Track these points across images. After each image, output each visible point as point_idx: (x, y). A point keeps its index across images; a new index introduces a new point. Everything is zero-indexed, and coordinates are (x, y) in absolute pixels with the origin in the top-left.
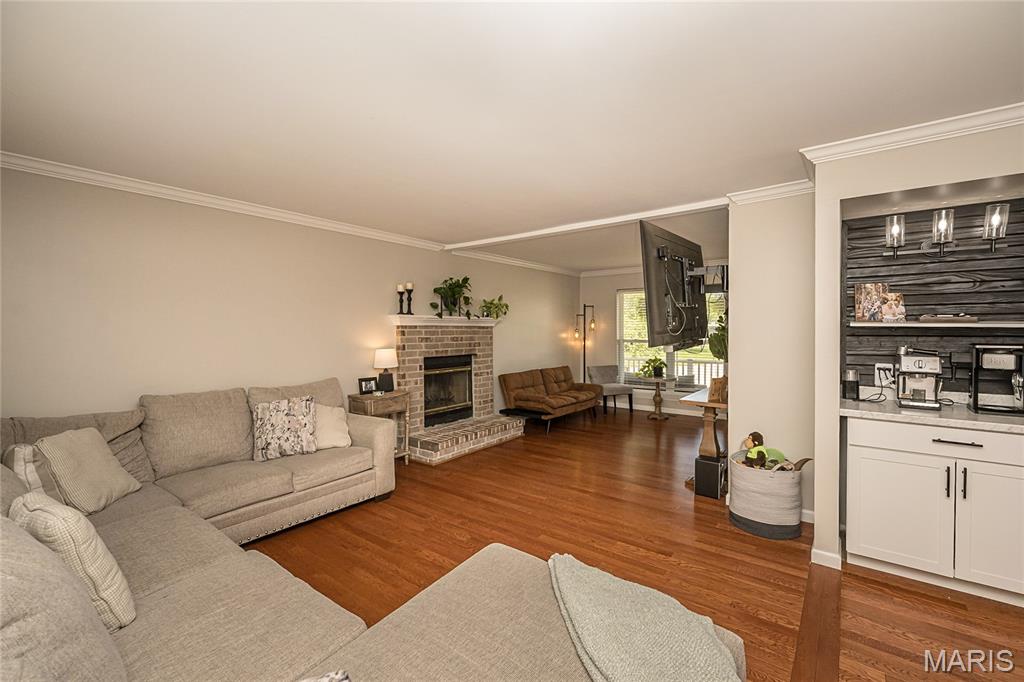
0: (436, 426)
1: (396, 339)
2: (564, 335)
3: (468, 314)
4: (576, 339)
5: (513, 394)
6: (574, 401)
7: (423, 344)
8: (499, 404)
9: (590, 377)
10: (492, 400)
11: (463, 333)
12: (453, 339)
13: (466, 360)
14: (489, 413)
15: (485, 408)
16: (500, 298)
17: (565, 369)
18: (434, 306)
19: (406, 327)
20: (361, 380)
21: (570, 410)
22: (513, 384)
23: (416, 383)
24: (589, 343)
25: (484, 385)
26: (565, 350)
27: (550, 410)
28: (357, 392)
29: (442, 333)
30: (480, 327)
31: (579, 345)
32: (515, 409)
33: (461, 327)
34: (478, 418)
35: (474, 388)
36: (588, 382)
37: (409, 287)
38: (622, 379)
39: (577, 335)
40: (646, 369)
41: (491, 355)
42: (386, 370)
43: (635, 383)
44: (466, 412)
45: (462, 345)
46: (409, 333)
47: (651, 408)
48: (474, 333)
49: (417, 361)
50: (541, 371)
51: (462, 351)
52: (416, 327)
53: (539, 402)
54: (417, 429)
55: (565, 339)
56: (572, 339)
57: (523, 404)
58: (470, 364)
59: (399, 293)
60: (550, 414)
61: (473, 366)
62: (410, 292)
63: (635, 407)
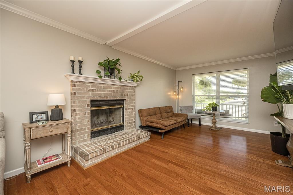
0: (101, 137)
1: (69, 88)
2: (169, 93)
3: (120, 79)
4: (174, 95)
5: (145, 119)
6: (175, 122)
7: (90, 92)
8: (138, 123)
9: (181, 110)
10: (135, 122)
11: (118, 88)
12: (111, 91)
13: (120, 102)
14: (133, 128)
15: (131, 126)
16: (138, 72)
17: (170, 107)
18: (98, 72)
19: (77, 82)
20: (31, 114)
21: (174, 127)
22: (145, 114)
23: (85, 115)
24: (180, 97)
25: (130, 114)
26: (170, 100)
27: (163, 127)
28: (28, 121)
29: (104, 87)
30: (128, 86)
31: (176, 97)
32: (145, 126)
33: (117, 85)
34: (127, 131)
35: (125, 116)
36: (180, 112)
37: (80, 59)
38: (194, 111)
39: (175, 93)
40: (208, 108)
41: (134, 100)
42: (57, 107)
43: (202, 113)
44: (120, 128)
45: (118, 94)
46: (79, 86)
47: (211, 124)
48: (125, 89)
49: (85, 102)
50: (159, 108)
51: (117, 97)
52: (85, 82)
53: (158, 123)
54: (85, 140)
55: (170, 95)
56: (173, 95)
57: (150, 124)
58: (123, 104)
59: (71, 61)
60: (163, 129)
61: (125, 105)
62: (81, 62)
63: (202, 123)
